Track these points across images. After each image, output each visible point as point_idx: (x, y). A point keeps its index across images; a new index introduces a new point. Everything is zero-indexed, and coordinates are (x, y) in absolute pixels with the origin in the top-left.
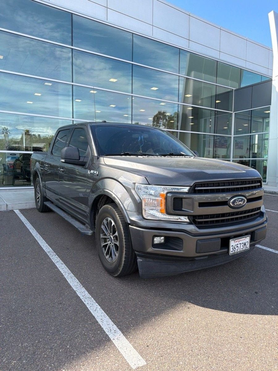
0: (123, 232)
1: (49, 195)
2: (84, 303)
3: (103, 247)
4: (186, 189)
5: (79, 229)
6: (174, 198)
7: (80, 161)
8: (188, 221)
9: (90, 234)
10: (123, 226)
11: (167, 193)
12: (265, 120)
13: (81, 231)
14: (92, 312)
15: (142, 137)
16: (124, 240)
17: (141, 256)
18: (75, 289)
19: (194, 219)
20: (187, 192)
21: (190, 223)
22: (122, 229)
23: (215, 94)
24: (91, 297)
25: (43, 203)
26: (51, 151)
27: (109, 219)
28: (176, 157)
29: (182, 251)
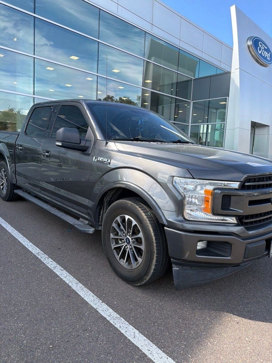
0: (153, 234)
1: (21, 181)
2: (116, 326)
3: (114, 249)
4: (236, 185)
5: (75, 226)
6: (224, 196)
7: (81, 145)
8: (235, 222)
9: (91, 232)
10: (152, 227)
11: (215, 189)
12: (218, 110)
13: (79, 228)
14: (131, 340)
15: (143, 120)
16: (155, 245)
17: (177, 264)
18: (95, 307)
19: (241, 220)
20: (237, 188)
21: (237, 225)
22: (152, 231)
23: (176, 82)
24: (119, 316)
25: (13, 191)
26: (24, 130)
27: (127, 217)
28: (189, 145)
29: (229, 258)
